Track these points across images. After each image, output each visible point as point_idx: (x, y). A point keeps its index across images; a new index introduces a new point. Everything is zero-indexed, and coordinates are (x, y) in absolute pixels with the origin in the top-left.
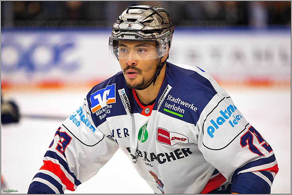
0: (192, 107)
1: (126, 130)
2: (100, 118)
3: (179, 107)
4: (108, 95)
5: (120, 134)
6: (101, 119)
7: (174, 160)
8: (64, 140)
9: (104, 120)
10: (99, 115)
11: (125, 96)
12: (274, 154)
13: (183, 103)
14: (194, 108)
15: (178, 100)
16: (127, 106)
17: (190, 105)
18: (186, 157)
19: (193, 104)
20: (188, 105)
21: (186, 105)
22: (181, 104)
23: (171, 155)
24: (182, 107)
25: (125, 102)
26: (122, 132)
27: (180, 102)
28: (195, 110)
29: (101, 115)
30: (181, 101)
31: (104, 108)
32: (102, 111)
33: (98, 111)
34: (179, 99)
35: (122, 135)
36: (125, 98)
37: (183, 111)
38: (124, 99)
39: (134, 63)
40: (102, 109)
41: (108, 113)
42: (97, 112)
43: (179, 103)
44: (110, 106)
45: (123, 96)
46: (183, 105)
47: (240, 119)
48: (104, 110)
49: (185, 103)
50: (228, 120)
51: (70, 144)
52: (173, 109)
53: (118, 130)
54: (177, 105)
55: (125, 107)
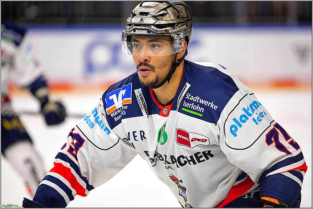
0: (212, 106)
1: (142, 133)
2: (115, 119)
3: (198, 105)
4: (123, 96)
5: (136, 136)
6: (116, 121)
7: (194, 164)
8: (76, 141)
9: (119, 122)
10: (114, 117)
11: (141, 96)
12: (301, 152)
13: (202, 101)
14: (214, 106)
15: (196, 98)
16: (143, 107)
17: (210, 103)
18: (207, 160)
19: (213, 102)
20: (207, 103)
21: (206, 104)
22: (200, 102)
23: (190, 159)
24: (202, 105)
25: (141, 103)
26: (138, 134)
27: (199, 100)
28: (215, 108)
29: (116, 116)
30: (201, 99)
31: (119, 109)
32: (117, 112)
33: (114, 112)
34: (198, 97)
35: (139, 137)
36: (142, 99)
37: (202, 110)
38: (140, 100)
39: (146, 60)
40: (117, 110)
41: (123, 114)
42: (112, 113)
43: (198, 102)
44: (125, 107)
45: (139, 96)
46: (202, 103)
47: (264, 116)
48: (119, 112)
49: (205, 101)
50: (252, 117)
51: (83, 146)
52: (192, 108)
53: (134, 133)
54: (196, 104)
55: (141, 108)
